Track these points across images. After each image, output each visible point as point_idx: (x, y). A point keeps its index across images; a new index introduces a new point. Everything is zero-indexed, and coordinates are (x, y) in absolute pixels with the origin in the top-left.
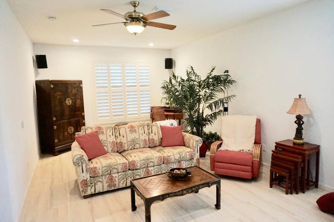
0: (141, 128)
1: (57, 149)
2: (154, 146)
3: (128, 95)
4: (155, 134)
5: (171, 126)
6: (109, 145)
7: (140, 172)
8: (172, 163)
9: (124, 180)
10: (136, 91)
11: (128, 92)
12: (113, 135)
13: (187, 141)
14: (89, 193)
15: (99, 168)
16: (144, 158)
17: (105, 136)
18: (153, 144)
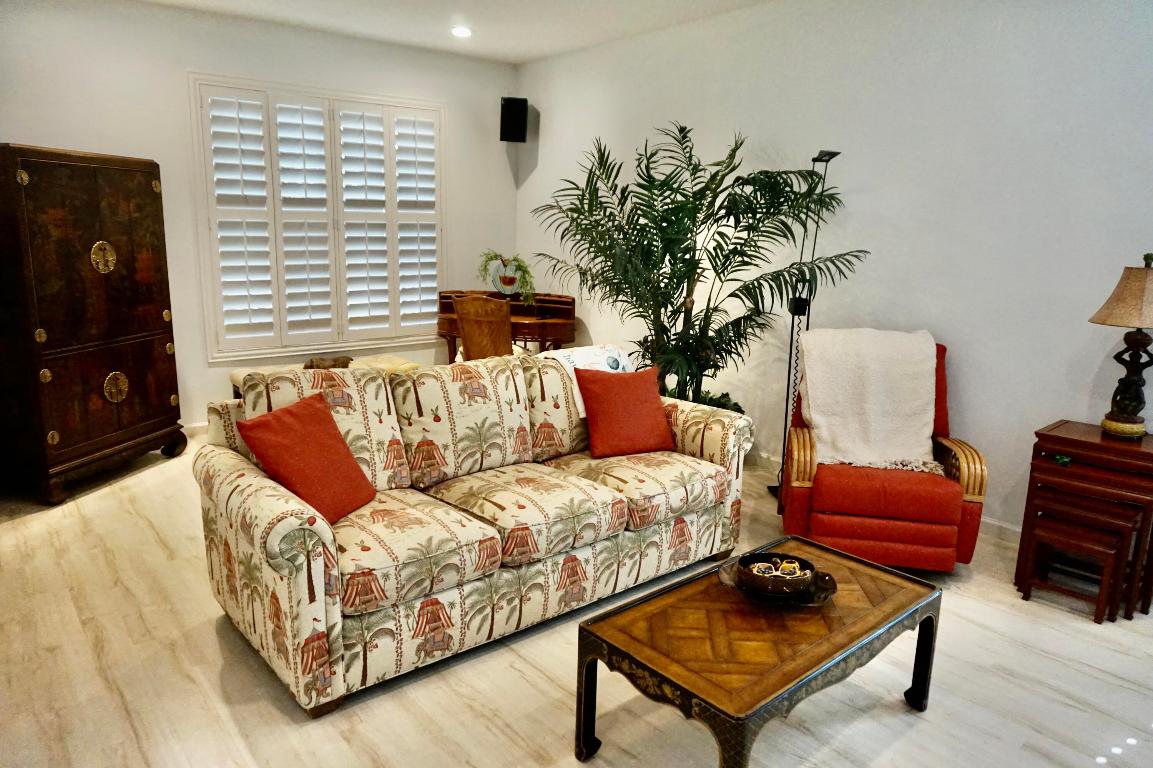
0: (502, 379)
1: (57, 474)
2: (552, 452)
3: (351, 240)
4: (557, 406)
5: (613, 371)
6: (379, 459)
7: (544, 574)
8: (658, 523)
9: (485, 613)
10: (382, 227)
11: (350, 226)
12: (389, 413)
13: (693, 430)
14: (338, 689)
15: (385, 571)
16: (563, 512)
17: (358, 416)
18: (549, 446)
